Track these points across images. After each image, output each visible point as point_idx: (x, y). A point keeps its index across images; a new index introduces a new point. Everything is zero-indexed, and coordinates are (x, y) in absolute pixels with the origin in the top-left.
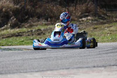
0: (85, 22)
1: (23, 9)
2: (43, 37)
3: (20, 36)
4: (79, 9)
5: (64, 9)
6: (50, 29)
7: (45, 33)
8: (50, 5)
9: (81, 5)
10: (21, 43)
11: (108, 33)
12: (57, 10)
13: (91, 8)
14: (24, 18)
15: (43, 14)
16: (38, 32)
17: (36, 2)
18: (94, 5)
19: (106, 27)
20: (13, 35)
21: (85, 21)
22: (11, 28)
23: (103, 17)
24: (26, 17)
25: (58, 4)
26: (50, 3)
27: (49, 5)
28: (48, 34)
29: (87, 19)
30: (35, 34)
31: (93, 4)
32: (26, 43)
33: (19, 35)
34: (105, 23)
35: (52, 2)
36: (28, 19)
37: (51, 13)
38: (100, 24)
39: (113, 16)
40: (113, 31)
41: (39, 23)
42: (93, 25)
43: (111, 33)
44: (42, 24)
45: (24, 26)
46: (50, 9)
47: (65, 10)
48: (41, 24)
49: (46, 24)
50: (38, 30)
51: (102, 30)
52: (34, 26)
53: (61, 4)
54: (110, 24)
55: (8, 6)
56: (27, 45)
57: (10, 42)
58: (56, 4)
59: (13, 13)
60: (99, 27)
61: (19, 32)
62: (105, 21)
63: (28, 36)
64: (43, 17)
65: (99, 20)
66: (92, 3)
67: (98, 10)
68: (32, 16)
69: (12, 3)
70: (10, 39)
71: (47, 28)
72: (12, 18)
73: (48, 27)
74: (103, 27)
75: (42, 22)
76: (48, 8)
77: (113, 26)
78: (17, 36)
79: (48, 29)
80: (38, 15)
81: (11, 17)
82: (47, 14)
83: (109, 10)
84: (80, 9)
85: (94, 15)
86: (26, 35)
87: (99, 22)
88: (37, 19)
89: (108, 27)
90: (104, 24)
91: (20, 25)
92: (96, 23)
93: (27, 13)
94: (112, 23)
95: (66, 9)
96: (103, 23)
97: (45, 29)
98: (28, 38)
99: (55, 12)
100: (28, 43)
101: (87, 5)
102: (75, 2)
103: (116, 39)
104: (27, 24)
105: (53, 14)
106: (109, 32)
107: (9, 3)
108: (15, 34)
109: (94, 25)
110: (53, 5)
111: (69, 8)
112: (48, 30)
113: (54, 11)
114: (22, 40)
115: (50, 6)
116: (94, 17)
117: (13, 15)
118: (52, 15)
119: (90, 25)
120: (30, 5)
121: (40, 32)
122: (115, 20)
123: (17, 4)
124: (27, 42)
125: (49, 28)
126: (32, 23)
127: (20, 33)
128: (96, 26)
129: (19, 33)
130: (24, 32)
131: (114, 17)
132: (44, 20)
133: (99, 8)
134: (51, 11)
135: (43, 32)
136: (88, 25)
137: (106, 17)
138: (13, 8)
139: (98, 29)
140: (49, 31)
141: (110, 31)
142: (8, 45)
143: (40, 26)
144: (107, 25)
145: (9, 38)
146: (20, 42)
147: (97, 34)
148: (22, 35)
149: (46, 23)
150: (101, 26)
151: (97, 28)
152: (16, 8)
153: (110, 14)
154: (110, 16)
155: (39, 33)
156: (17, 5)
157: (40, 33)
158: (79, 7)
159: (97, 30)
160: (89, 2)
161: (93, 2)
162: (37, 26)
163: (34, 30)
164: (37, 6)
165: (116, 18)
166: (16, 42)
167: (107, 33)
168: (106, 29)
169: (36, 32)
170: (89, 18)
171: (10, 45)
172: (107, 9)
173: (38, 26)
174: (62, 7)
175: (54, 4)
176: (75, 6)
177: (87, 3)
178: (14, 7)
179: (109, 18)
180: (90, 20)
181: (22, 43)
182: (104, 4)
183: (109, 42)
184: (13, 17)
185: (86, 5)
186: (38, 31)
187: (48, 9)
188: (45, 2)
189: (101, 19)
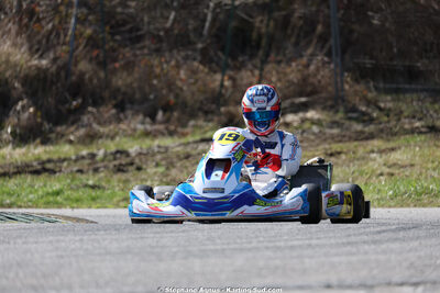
0: (297, 128)
1: (63, 74)
2: (136, 180)
3: (47, 174)
4: (274, 79)
5: (218, 77)
6: (162, 150)
7: (144, 166)
8: (167, 62)
9: (283, 65)
10: (51, 199)
11: (381, 174)
12: (192, 81)
13: (319, 77)
14: (67, 106)
15: (138, 96)
16: (115, 159)
17: (114, 50)
18: (332, 66)
19: (373, 152)
20: (21, 170)
21: (295, 124)
22: (13, 143)
23: (364, 114)
24: (75, 103)
25: (195, 59)
26: (167, 54)
27: (163, 60)
28: (155, 170)
29: (303, 121)
30: (105, 167)
31: (329, 63)
32: (71, 200)
33: (45, 170)
34: (371, 137)
35: (175, 52)
36: (81, 110)
37: (170, 90)
38: (350, 139)
39: (401, 112)
40: (402, 167)
41: (123, 126)
42: (325, 140)
43: (392, 175)
44: (135, 130)
45: (63, 136)
46: (166, 75)
47: (222, 81)
48: (130, 132)
49: (147, 134)
50: (117, 152)
51: (358, 159)
52: (101, 137)
53: (206, 59)
54: (389, 140)
55: (7, 62)
56: (73, 208)
57: (10, 194)
58: (186, 58)
59: (23, 85)
60: (349, 151)
61: (45, 157)
62: (371, 128)
63: (79, 175)
64: (136, 107)
65: (347, 123)
66: (326, 59)
67: (347, 87)
68: (97, 101)
69: (23, 50)
70: (12, 184)
71: (150, 148)
72: (19, 107)
73: (157, 142)
74: (361, 151)
75: (132, 126)
76: (158, 70)
77: (400, 148)
78: (37, 172)
79: (156, 149)
80: (120, 98)
81: (16, 103)
82: (152, 97)
83: (388, 86)
84: (279, 80)
85: (329, 103)
86: (69, 170)
87: (348, 133)
88: (114, 111)
89: (381, 152)
90: (367, 139)
91: (51, 131)
92: (338, 136)
93: (77, 89)
94: (395, 138)
95: (226, 78)
96: (363, 136)
97: (145, 151)
98: (77, 182)
99: (185, 88)
100: (77, 200)
101: (307, 66)
102: (261, 53)
103: (410, 196)
104: (77, 129)
105: (177, 96)
106: (386, 170)
107: (10, 50)
108: (28, 166)
109: (329, 141)
110: (177, 62)
111: (238, 77)
112: (154, 155)
113: (179, 83)
114: (57, 186)
115: (165, 66)
116: (331, 113)
117: (24, 96)
118: (172, 98)
119: (313, 141)
120: (91, 60)
121: (124, 161)
122: (407, 126)
123: (40, 53)
124: (75, 195)
125: (159, 147)
126: (95, 126)
127: (49, 161)
128: (336, 147)
129: (43, 163)
130: (64, 160)
131: (406, 114)
132: (141, 117)
133: (349, 79)
134: (170, 85)
135: (137, 161)
136: (308, 139)
137: (375, 115)
138: (25, 66)
139: (343, 157)
140: (159, 157)
141: (389, 167)
142: (3, 206)
143: (124, 140)
144: (376, 143)
145: (7, 178)
146: (48, 194)
147: (341, 175)
148: (57, 169)
149: (149, 127)
150: (356, 147)
151: (339, 153)
152: (38, 68)
153: (390, 105)
154: (390, 110)
155: (121, 165)
156: (41, 57)
157: (124, 166)
158: (274, 73)
159: (340, 162)
160: (313, 55)
161: (329, 54)
162: (113, 138)
163: (101, 153)
164: (117, 65)
165: (414, 117)
166: (31, 196)
167: (379, 172)
168: (375, 160)
169: (110, 161)
170: (311, 114)
171: (10, 206)
172: (381, 85)
173: (117, 139)
174: (210, 68)
175: (179, 58)
176: (262, 70)
177: (305, 60)
178: (29, 64)
179: (386, 119)
180: (313, 122)
181: (53, 199)
182: (368, 66)
183: (383, 206)
184: (25, 101)
185: (300, 67)
186: (118, 155)
187: (157, 77)
188: (146, 51)
189: (357, 120)
